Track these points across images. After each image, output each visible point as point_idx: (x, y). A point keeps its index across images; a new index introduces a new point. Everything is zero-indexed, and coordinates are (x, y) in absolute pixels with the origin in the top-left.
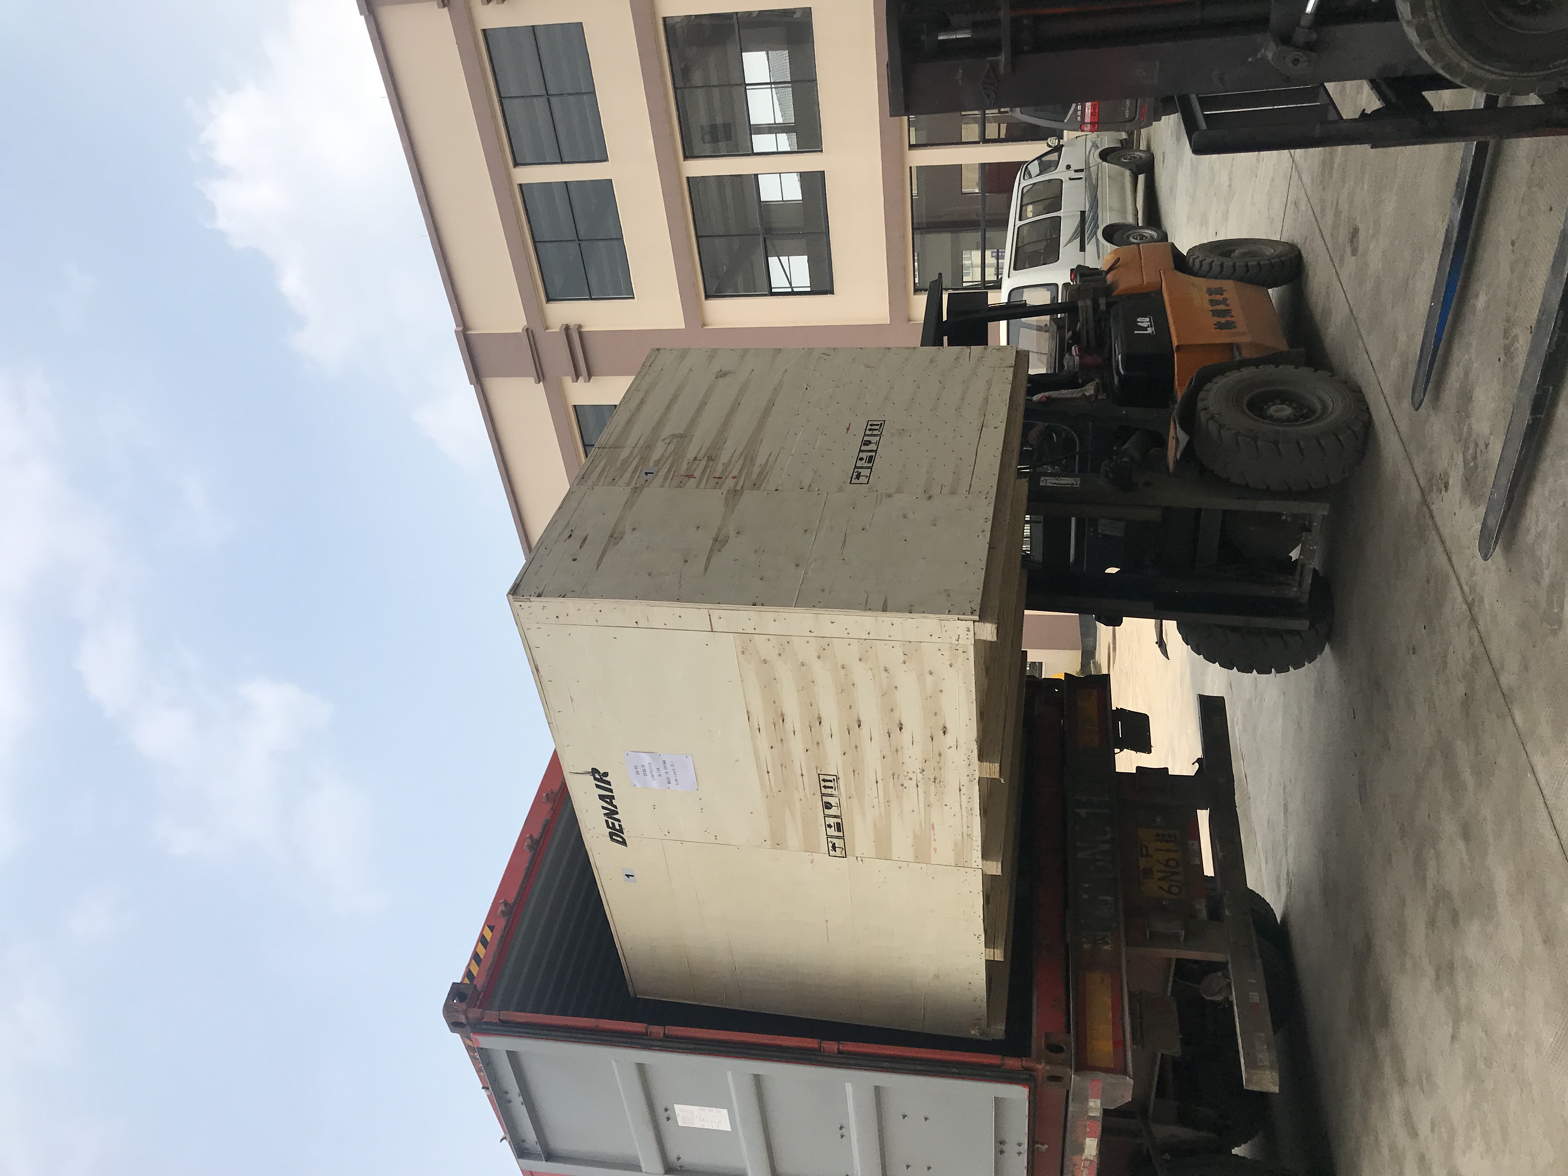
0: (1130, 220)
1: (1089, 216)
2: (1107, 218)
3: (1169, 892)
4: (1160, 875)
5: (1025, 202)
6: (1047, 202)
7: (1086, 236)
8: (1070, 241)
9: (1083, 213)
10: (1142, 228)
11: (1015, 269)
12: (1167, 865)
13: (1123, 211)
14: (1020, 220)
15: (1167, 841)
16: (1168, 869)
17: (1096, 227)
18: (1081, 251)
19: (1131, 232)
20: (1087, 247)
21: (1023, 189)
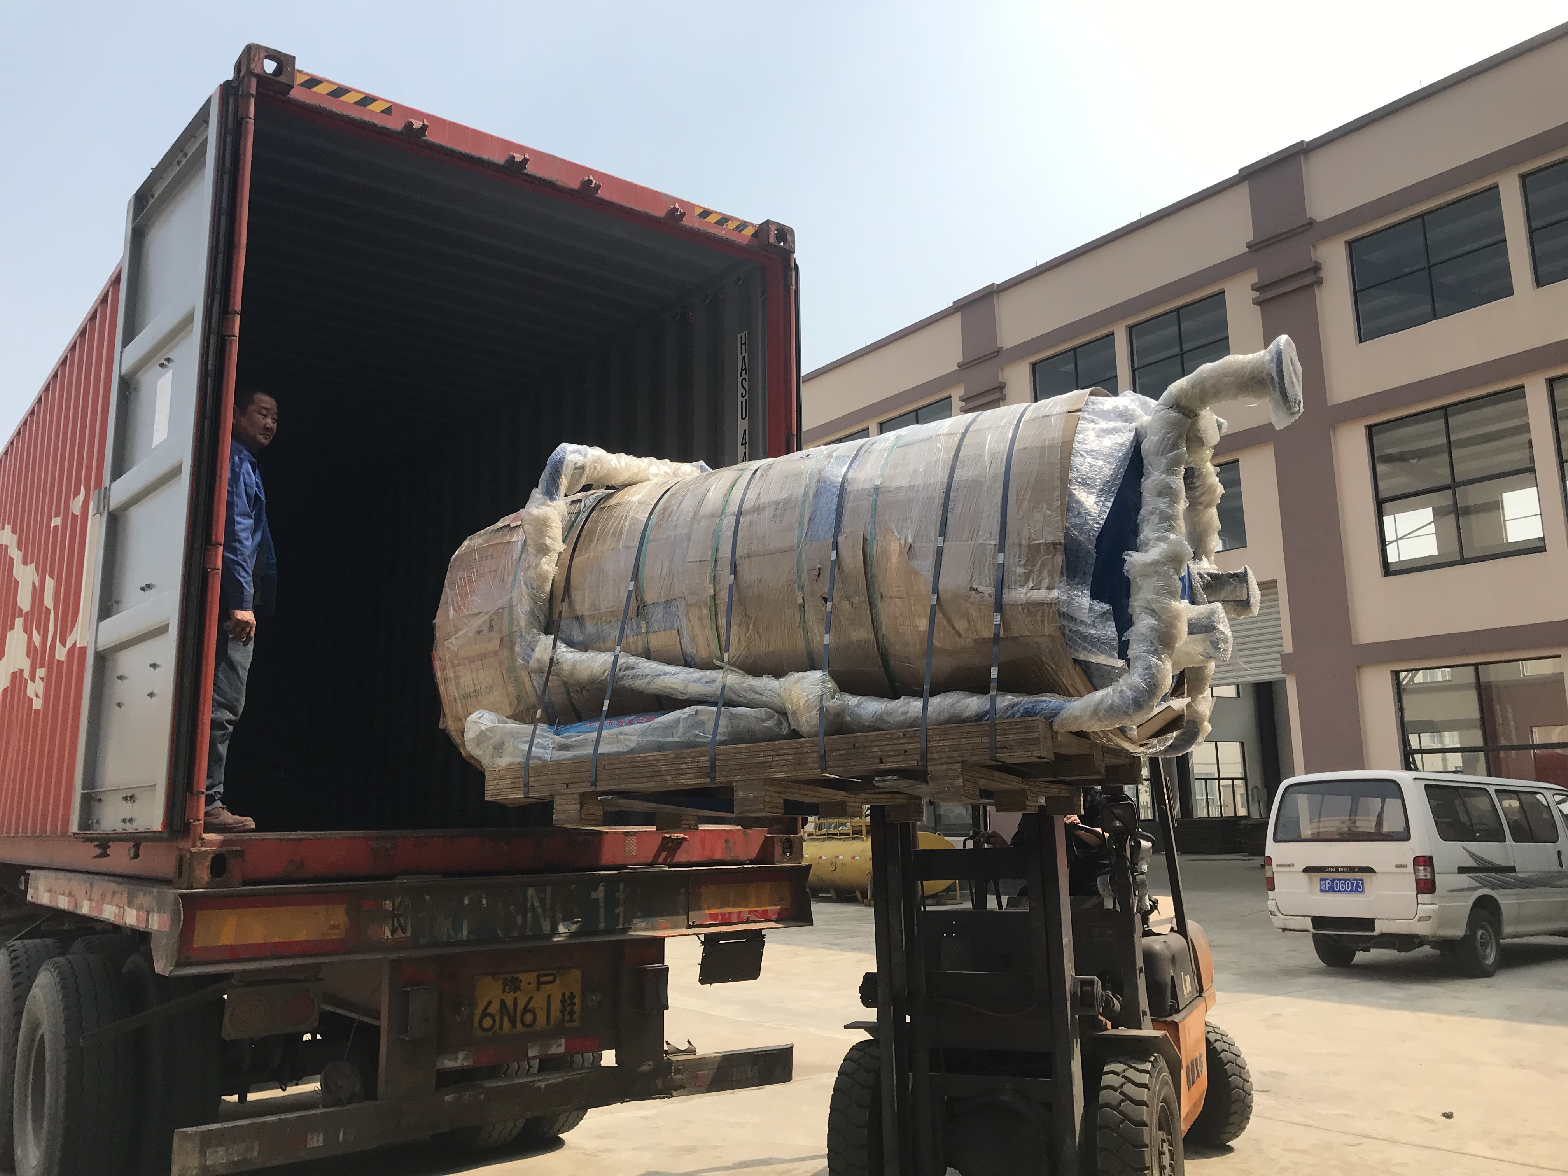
0: (1508, 929)
1: (1509, 877)
2: (1506, 900)
3: (485, 1014)
4: (510, 1004)
5: (1523, 796)
6: (1526, 826)
7: (1481, 875)
8: (1472, 854)
9: (1513, 869)
10: (1498, 944)
11: (1426, 786)
12: (526, 1010)
13: (1517, 921)
14: (1497, 791)
15: (562, 1011)
16: (519, 1013)
17: (1494, 887)
18: (1459, 868)
19: (1491, 930)
20: (1464, 877)
21: (1541, 794)
